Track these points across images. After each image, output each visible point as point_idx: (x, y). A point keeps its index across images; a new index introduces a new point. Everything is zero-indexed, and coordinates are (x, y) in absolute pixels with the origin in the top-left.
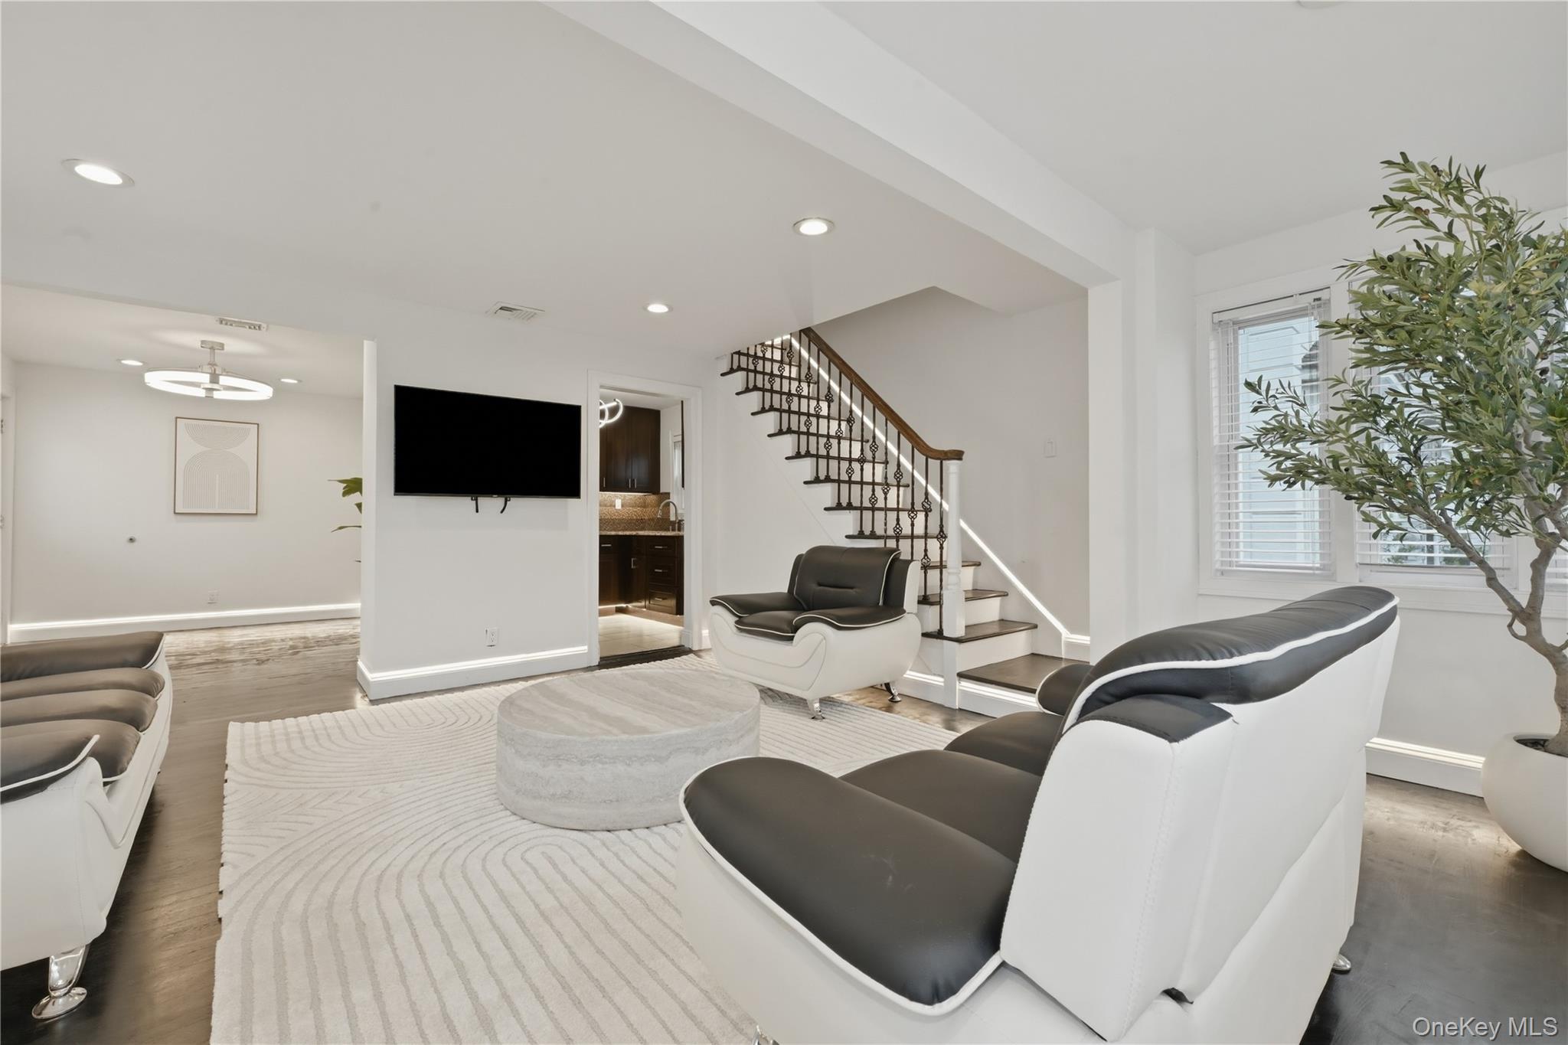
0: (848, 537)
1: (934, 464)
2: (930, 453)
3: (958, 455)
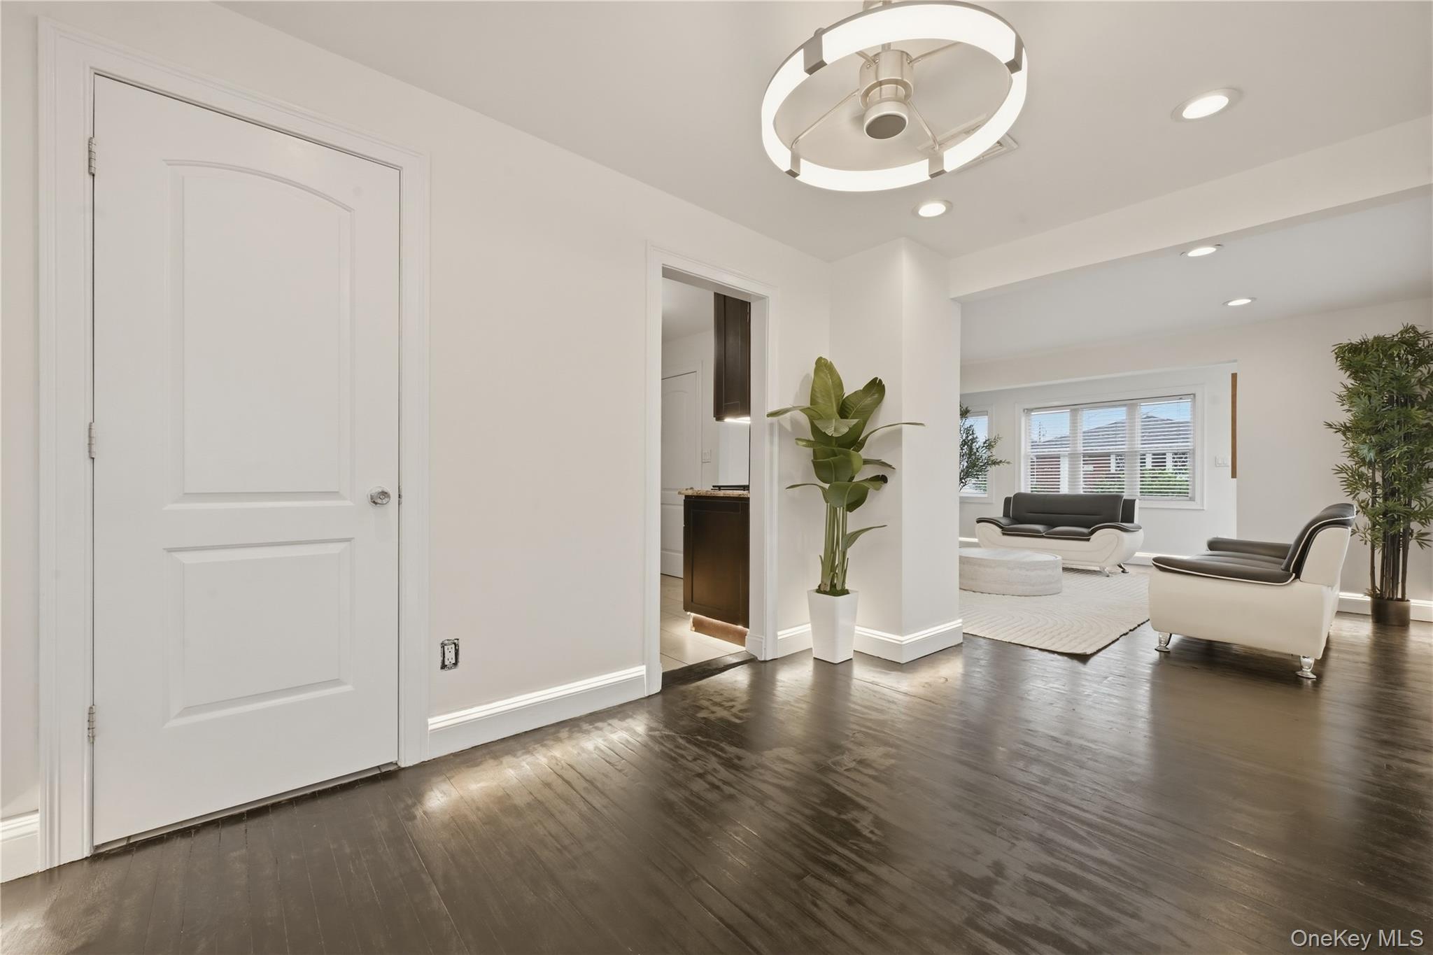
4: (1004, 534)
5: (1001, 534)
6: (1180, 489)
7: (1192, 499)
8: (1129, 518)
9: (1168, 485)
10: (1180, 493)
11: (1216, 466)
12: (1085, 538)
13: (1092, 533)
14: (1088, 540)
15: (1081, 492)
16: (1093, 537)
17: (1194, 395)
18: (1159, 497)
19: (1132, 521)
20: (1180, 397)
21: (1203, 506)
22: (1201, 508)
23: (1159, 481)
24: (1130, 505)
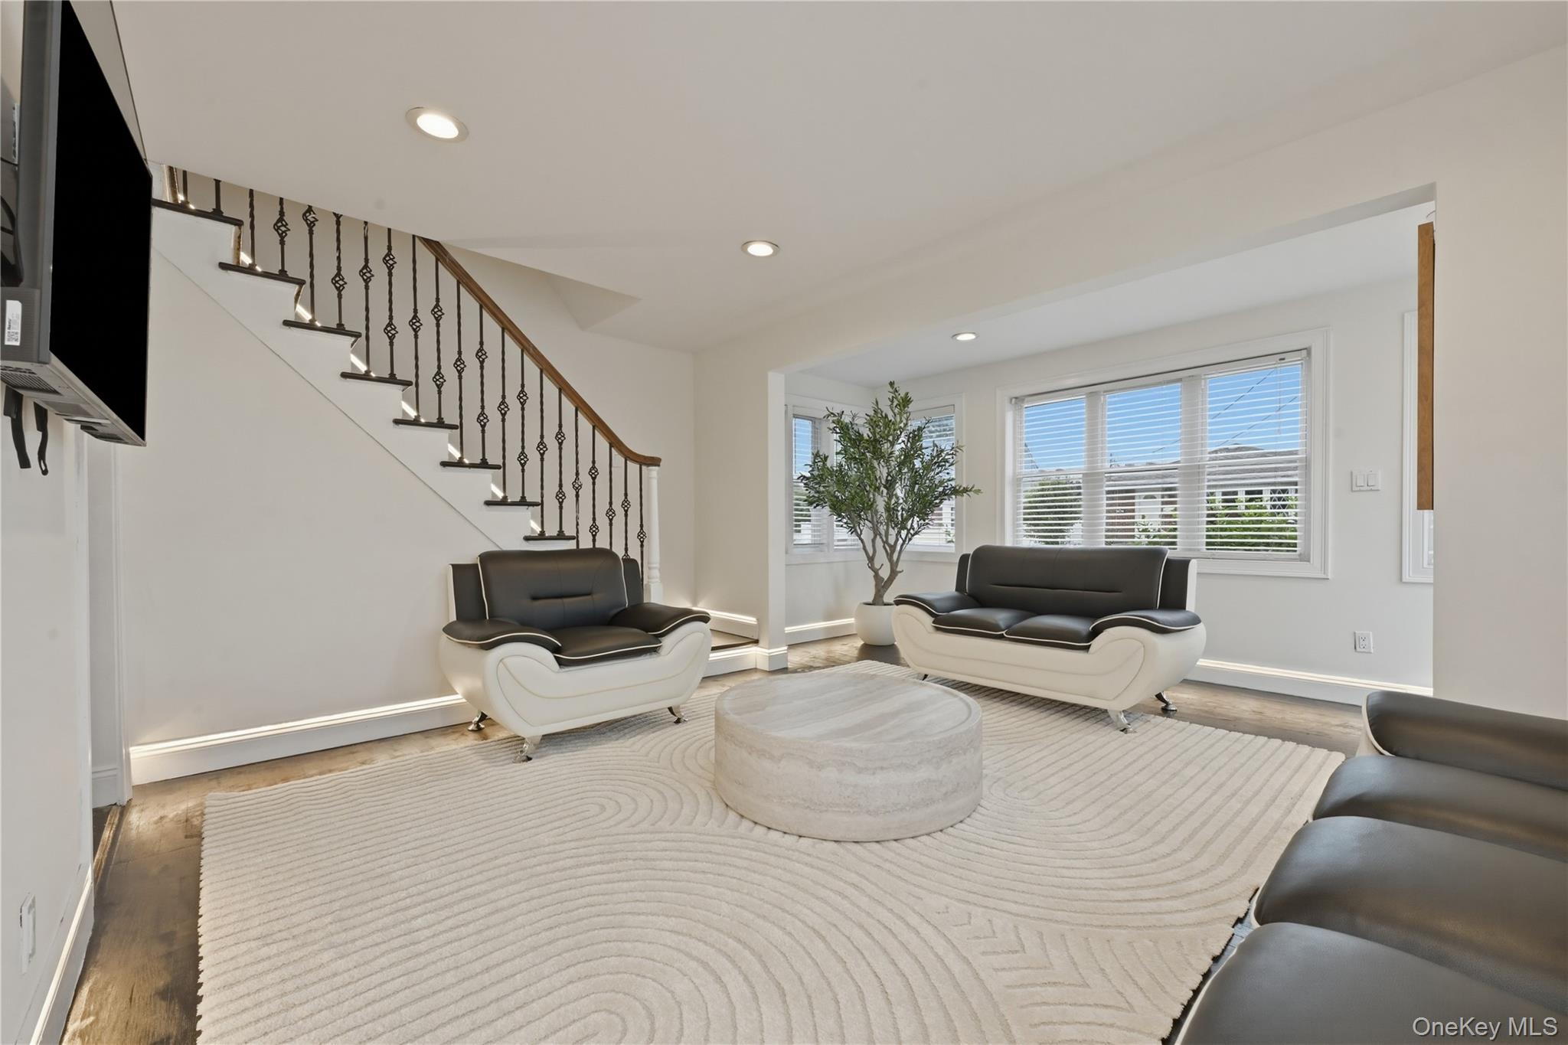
0: (527, 539)
1: (633, 468)
2: (629, 455)
3: (654, 462)
4: (938, 629)
5: (931, 630)
6: (1280, 537)
7: (1305, 558)
8: (1175, 599)
9: (1259, 529)
10: (1280, 545)
11: (1352, 491)
12: (1081, 642)
13: (1095, 633)
14: (1087, 648)
15: (1101, 544)
16: (1096, 643)
17: (1308, 350)
18: (1240, 552)
19: (1180, 605)
20: (1281, 356)
21: (1325, 569)
22: (1324, 576)
23: (1243, 523)
24: (1178, 570)
